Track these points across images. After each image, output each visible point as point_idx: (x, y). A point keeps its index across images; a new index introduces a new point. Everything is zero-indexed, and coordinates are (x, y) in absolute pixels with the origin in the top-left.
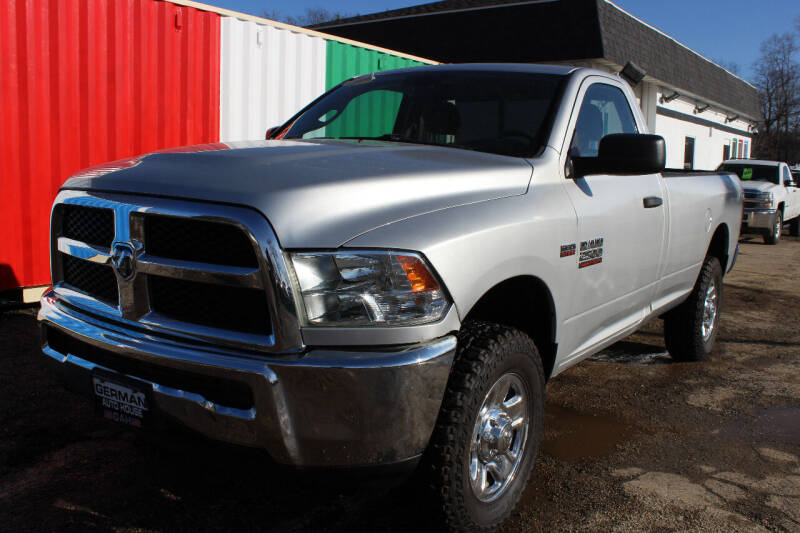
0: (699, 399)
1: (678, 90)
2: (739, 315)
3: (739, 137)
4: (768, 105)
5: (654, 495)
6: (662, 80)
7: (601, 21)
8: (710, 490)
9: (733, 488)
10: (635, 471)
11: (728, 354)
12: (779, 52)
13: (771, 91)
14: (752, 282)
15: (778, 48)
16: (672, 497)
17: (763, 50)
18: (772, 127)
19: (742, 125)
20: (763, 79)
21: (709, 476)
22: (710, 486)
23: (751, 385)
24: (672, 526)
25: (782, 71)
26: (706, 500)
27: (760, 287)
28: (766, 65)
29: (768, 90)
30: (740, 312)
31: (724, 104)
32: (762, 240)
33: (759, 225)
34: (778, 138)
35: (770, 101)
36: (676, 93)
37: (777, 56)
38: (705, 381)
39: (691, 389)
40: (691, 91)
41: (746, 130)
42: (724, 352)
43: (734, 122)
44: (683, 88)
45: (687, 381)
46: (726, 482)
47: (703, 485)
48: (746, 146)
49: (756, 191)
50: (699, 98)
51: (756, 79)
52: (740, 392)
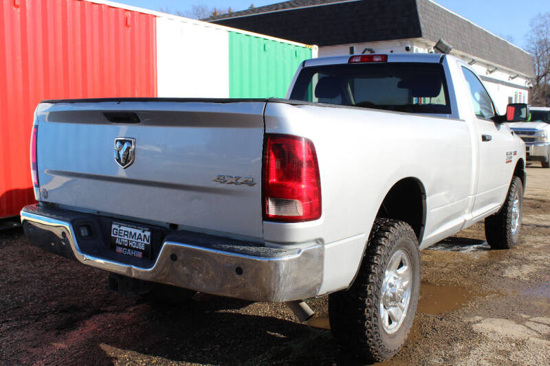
0: (512, 273)
1: (475, 58)
2: (531, 217)
3: (519, 90)
4: (537, 65)
5: (494, 332)
6: (463, 51)
7: (419, 10)
8: (529, 328)
9: (544, 327)
10: (478, 318)
11: (528, 243)
12: (543, 26)
13: (539, 54)
14: (537, 195)
15: (542, 23)
16: (506, 332)
17: (531, 25)
18: (541, 82)
19: (521, 81)
20: (533, 46)
21: (527, 320)
22: (529, 326)
23: (546, 263)
24: (509, 349)
25: (546, 40)
26: (528, 334)
27: (543, 198)
28: (534, 36)
29: (536, 54)
30: (532, 216)
31: (507, 66)
32: (540, 165)
33: (538, 154)
34: (546, 90)
35: (538, 62)
36: (473, 60)
37: (541, 29)
38: (514, 261)
39: (505, 266)
40: (484, 59)
41: (523, 85)
42: (525, 242)
43: (514, 79)
44: (478, 56)
45: (502, 262)
46: (539, 323)
47: (524, 325)
48: (524, 97)
49: (534, 129)
50: (489, 63)
51: (527, 46)
52: (540, 267)
